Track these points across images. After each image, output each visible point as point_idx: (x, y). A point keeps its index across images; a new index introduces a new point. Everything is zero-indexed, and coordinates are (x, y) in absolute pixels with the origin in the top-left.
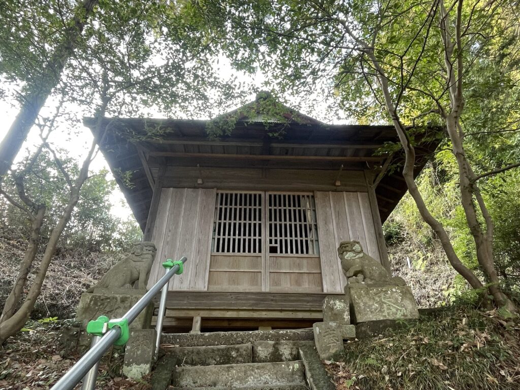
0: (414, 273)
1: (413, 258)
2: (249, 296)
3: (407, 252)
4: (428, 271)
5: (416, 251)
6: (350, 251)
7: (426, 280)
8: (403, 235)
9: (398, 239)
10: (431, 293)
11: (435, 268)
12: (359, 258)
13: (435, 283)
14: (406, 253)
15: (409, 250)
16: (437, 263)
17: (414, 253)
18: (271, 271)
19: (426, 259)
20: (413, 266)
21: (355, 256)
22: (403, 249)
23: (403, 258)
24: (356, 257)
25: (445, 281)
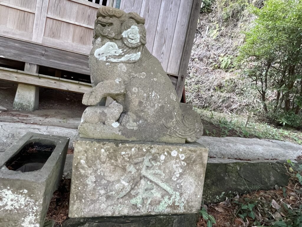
0: (207, 38)
1: (211, 27)
2: (11, 43)
3: (210, 21)
4: (217, 40)
5: (216, 23)
6: (111, 39)
7: (213, 46)
8: (213, 8)
9: (207, 10)
10: (212, 56)
11: (222, 39)
12: (127, 62)
13: (217, 50)
14: (208, 22)
15: (212, 21)
16: (225, 36)
17: (213, 23)
18: (49, 16)
19: (219, 31)
20: (209, 33)
21: (120, 56)
22: (208, 18)
23: (205, 25)
24: (123, 59)
25: (224, 51)
